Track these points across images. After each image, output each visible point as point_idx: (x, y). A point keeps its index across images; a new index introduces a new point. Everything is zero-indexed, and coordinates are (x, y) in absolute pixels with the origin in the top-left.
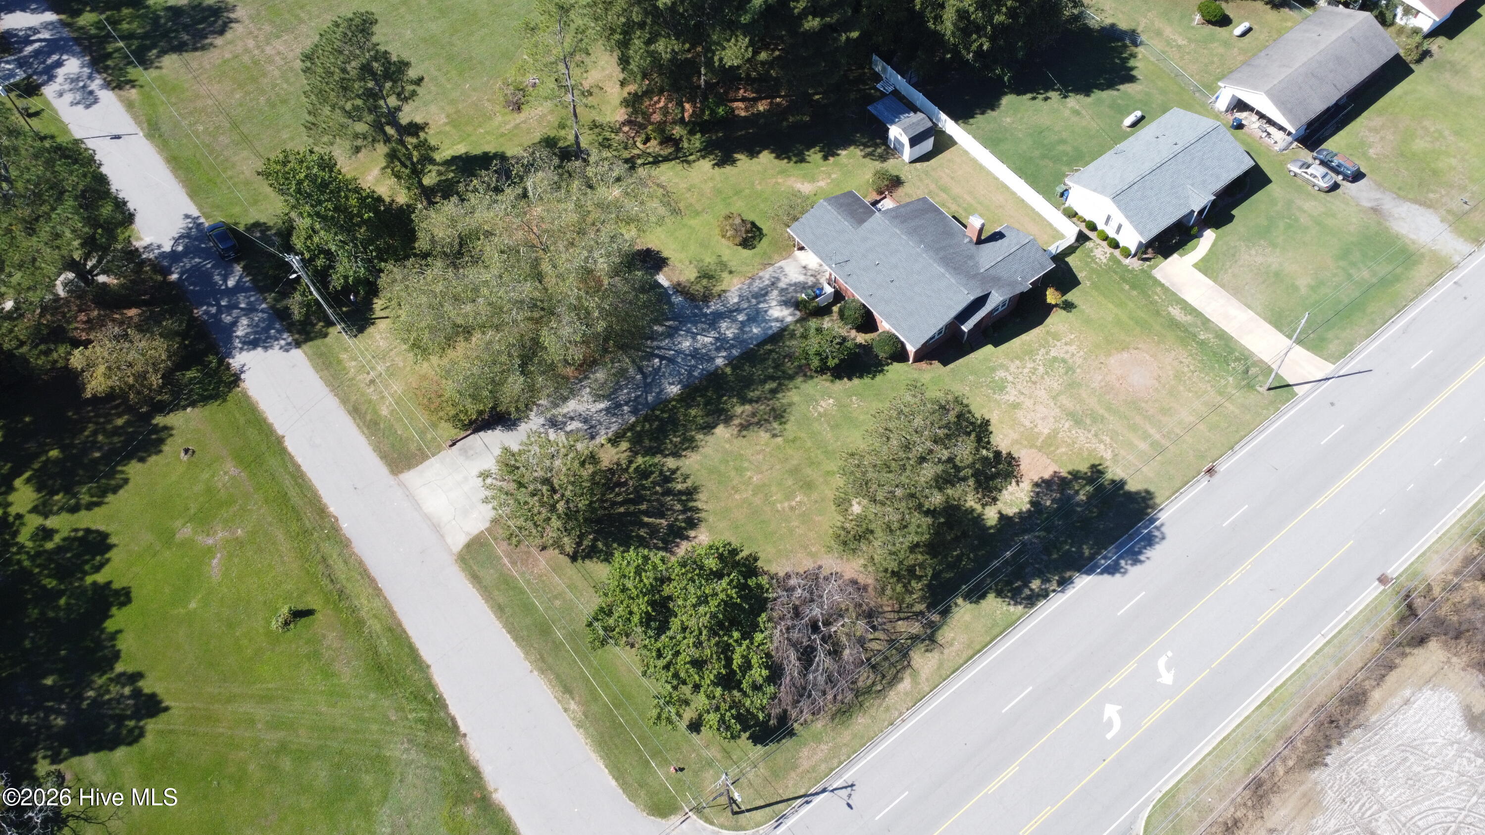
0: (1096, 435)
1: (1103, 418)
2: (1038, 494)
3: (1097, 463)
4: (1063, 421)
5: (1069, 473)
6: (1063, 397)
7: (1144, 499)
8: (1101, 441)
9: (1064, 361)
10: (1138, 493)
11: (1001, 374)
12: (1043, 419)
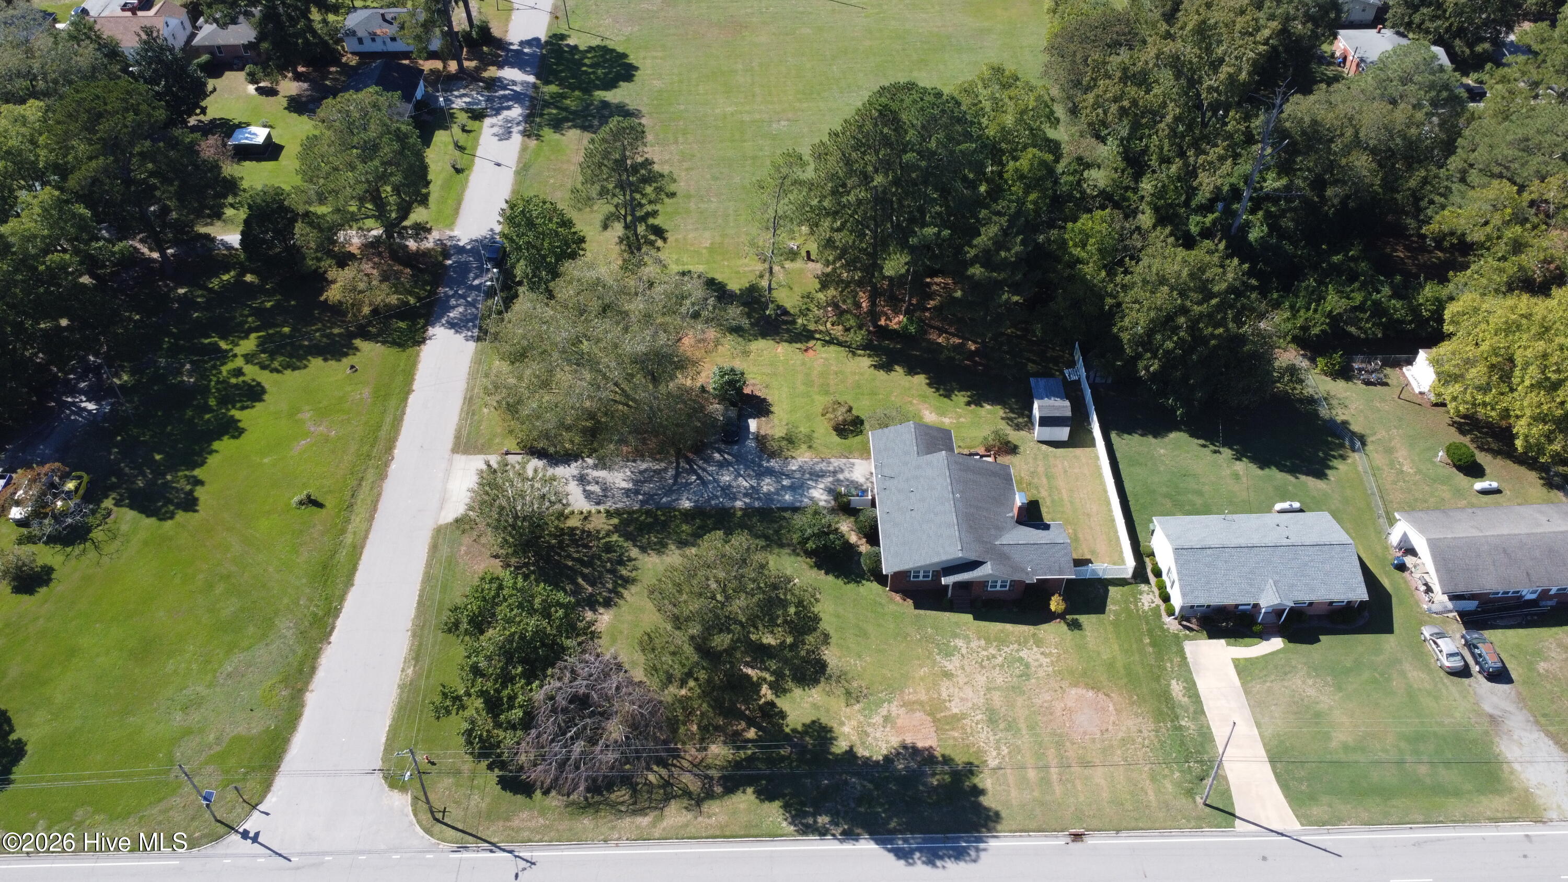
0: (998, 741)
1: (1019, 730)
2: (898, 754)
3: (976, 763)
4: (978, 712)
5: (943, 756)
6: (998, 693)
7: (988, 818)
8: (998, 748)
9: (1027, 666)
10: (987, 809)
11: (960, 643)
12: (962, 699)
